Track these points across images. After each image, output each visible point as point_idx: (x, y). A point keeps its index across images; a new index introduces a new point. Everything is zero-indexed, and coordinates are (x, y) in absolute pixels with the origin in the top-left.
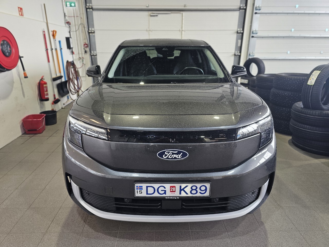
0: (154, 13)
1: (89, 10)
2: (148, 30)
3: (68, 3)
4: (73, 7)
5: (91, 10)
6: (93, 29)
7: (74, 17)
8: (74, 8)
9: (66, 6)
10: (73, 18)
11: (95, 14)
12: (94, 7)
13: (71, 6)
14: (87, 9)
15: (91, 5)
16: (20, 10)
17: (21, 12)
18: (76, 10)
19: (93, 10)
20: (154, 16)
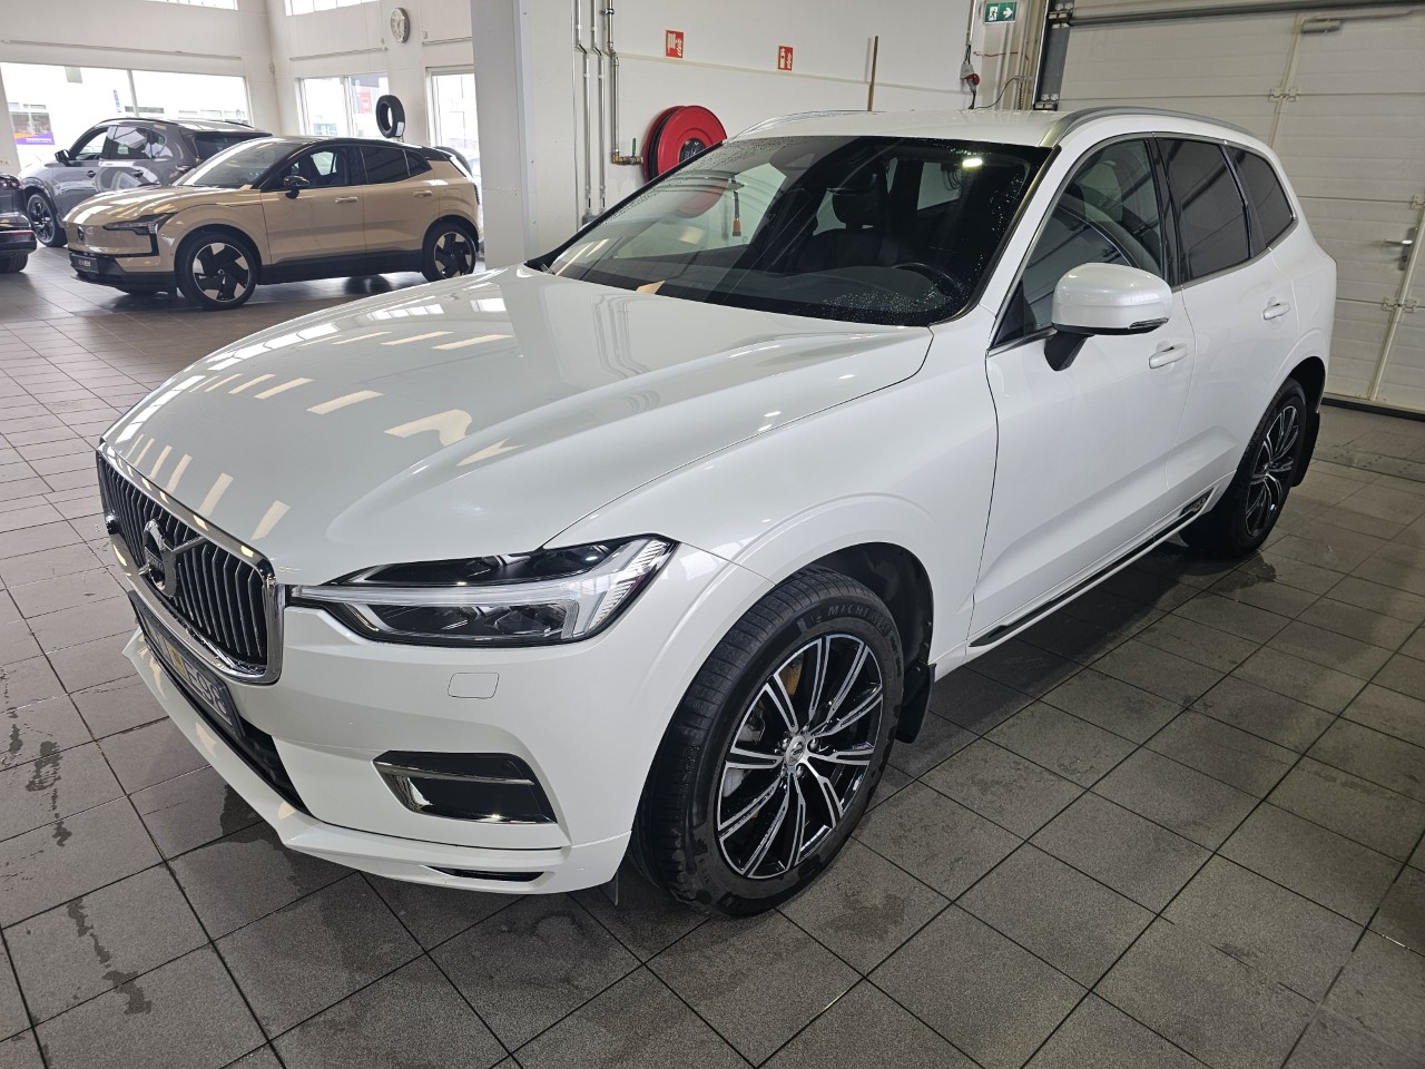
0: (1324, 20)
1: (1056, 26)
2: (1276, 94)
3: (992, 9)
4: (1007, 19)
5: (1065, 25)
6: (1054, 97)
7: (1004, 54)
8: (1012, 22)
9: (987, 20)
10: (1000, 57)
11: (1078, 40)
12: (1077, 14)
13: (1001, 17)
14: (1050, 23)
15: (1069, 6)
16: (783, 54)
17: (786, 60)
18: (1014, 31)
19: (1071, 25)
20: (1321, 31)
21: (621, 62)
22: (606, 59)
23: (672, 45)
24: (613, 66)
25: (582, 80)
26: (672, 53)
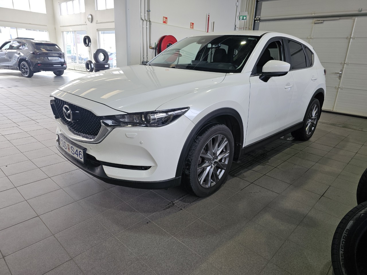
0: (320, 21)
1: (257, 21)
2: (309, 38)
3: (241, 17)
5: (259, 21)
7: (244, 28)
8: (246, 20)
9: (240, 20)
12: (261, 19)
13: (243, 19)
14: (255, 21)
15: (259, 17)
16: (191, 24)
17: (192, 26)
18: (246, 22)
20: (319, 23)
21: (152, 23)
22: (148, 23)
23: (164, 20)
24: (150, 24)
25: (142, 27)
26: (164, 22)
